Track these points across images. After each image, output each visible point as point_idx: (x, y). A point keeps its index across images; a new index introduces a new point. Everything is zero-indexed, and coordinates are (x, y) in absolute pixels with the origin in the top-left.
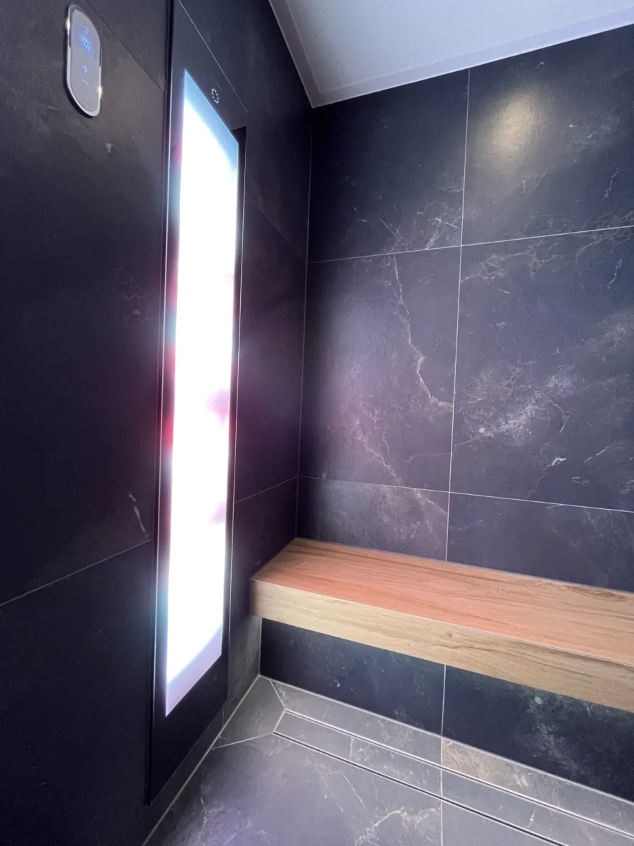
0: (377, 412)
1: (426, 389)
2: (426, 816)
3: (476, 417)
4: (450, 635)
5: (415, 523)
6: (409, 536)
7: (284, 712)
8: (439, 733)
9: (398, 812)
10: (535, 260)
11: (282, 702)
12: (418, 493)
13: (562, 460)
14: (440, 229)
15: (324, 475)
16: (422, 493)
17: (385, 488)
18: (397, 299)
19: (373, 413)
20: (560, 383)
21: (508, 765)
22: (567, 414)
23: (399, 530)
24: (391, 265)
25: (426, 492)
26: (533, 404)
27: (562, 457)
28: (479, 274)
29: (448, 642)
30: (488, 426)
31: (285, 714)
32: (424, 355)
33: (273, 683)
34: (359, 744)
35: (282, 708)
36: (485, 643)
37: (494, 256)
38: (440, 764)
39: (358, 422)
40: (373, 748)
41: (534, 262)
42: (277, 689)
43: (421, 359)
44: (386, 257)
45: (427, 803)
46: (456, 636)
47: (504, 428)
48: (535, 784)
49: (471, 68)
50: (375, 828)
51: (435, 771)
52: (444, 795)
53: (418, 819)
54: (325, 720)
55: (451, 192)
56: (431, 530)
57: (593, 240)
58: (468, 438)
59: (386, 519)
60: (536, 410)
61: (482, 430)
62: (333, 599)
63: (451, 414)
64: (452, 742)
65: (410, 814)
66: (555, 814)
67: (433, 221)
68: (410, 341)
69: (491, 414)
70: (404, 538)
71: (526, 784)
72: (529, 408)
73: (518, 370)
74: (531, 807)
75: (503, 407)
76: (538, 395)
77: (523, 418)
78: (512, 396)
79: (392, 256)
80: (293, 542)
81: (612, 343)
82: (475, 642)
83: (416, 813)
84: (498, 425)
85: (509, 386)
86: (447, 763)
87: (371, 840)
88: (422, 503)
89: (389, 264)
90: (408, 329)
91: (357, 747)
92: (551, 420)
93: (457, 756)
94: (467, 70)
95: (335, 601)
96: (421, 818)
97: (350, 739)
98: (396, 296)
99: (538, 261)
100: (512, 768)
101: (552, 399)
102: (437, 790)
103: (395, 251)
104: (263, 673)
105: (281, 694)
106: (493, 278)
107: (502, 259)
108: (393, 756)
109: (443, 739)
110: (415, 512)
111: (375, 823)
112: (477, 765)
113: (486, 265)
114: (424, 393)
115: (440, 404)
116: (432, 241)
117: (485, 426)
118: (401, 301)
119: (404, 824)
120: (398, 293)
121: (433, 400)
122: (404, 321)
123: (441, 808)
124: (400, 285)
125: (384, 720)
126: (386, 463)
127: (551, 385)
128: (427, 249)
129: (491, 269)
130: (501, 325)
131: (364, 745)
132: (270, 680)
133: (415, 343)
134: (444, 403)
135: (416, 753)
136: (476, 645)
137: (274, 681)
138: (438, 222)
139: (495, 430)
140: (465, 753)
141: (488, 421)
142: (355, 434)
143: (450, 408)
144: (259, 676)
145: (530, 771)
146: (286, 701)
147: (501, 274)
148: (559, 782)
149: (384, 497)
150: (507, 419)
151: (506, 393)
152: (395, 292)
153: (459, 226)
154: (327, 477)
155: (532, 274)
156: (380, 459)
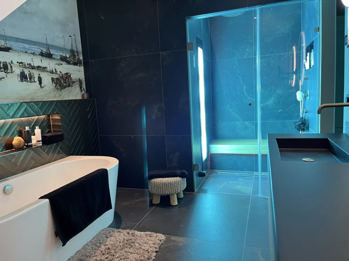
0: (234, 102)
1: (247, 95)
5: (246, 131)
6: (245, 134)
9: (246, 177)
10: (272, 61)
11: (218, 172)
12: (247, 123)
13: (281, 110)
14: (248, 52)
15: (220, 121)
17: (237, 122)
18: (237, 71)
19: (233, 103)
20: (280, 91)
22: (282, 99)
23: (242, 133)
24: (235, 62)
25: (249, 122)
26: (274, 97)
29: (254, 149)
39: (229, 106)
42: (216, 171)
43: (245, 87)
46: (255, 147)
47: (267, 103)
51: (253, 175)
55: (250, 42)
56: (251, 132)
57: (285, 56)
59: (239, 131)
60: (274, 99)
63: (254, 102)
64: (257, 172)
67: (246, 50)
68: (242, 83)
69: (264, 100)
70: (244, 135)
72: (273, 98)
73: (270, 89)
75: (267, 98)
76: (275, 95)
77: (271, 101)
78: (269, 96)
79: (235, 59)
85: (268, 93)
88: (248, 125)
90: (241, 79)
92: (278, 101)
101: (278, 95)
104: (211, 169)
106: (262, 65)
107: (264, 60)
108: (244, 174)
109: (255, 172)
110: (246, 128)
116: (246, 55)
117: (262, 104)
118: (239, 72)
121: (249, 98)
122: (240, 77)
124: (238, 67)
126: (238, 116)
127: (277, 92)
128: (245, 58)
129: (261, 63)
132: (213, 170)
134: (252, 99)
135: (248, 174)
139: (265, 104)
141: (263, 102)
142: (228, 109)
147: (264, 64)
149: (238, 125)
150: (268, 101)
151: (267, 94)
152: (237, 69)
153: (253, 51)
154: (221, 122)
155: (272, 64)
156: (236, 115)
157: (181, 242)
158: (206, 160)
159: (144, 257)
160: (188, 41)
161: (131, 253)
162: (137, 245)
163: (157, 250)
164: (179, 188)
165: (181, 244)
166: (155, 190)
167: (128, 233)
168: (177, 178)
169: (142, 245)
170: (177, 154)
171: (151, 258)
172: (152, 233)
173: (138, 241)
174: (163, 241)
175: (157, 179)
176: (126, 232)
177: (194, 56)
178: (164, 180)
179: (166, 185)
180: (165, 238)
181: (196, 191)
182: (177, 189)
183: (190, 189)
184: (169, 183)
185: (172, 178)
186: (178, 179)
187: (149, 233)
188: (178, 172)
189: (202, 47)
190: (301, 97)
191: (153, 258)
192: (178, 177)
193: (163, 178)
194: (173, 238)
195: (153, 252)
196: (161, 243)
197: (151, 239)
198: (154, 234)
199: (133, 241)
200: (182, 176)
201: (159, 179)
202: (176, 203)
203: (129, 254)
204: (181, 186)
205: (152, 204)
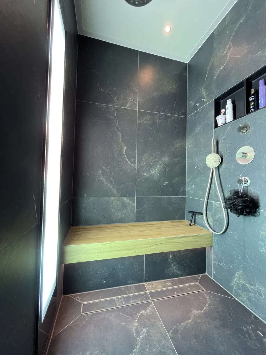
0: (109, 167)
2: (150, 308)
3: (143, 170)
4: (149, 243)
5: (124, 210)
6: (122, 216)
7: (82, 305)
8: (143, 282)
9: (141, 312)
10: (158, 120)
11: (79, 301)
12: (125, 199)
13: (167, 183)
14: (131, 102)
15: (85, 196)
17: (112, 198)
18: (116, 124)
19: (107, 168)
20: (166, 159)
21: (164, 281)
22: (168, 169)
23: (118, 214)
24: (114, 110)
25: (128, 198)
27: (167, 182)
28: (143, 121)
29: (149, 245)
30: (147, 173)
31: (83, 305)
32: (126, 146)
33: (71, 296)
34: (118, 299)
35: (81, 304)
36: (159, 242)
37: (147, 116)
38: (147, 291)
39: (101, 172)
40: (124, 298)
41: (158, 121)
42: (74, 297)
43: (125, 148)
44: (111, 107)
45: (148, 304)
46: (151, 242)
47: (152, 173)
48: (172, 283)
49: (140, 51)
50: (137, 322)
51: (146, 294)
52: (152, 299)
53: (148, 311)
54: (101, 298)
55: (134, 90)
56: (130, 212)
58: (141, 177)
59: (113, 210)
60: (160, 167)
61: (145, 174)
62: (105, 243)
63: (135, 169)
64: (147, 283)
65: (145, 311)
66: (179, 288)
67: (128, 98)
68: (121, 141)
69: (148, 168)
70: (120, 217)
71: (170, 284)
72: (158, 166)
73: (155, 154)
74: (174, 289)
75: (151, 166)
76: (160, 163)
78: (154, 163)
79: (114, 107)
80: (71, 228)
81: (177, 148)
82: (157, 242)
83: (146, 309)
84: (150, 172)
85: (152, 159)
86: (149, 290)
87: (137, 326)
88: (126, 202)
89: (112, 110)
90: (120, 137)
91: (119, 301)
92: (164, 171)
93: (151, 286)
94: (138, 51)
95: (106, 244)
96: (149, 310)
97: (114, 299)
98: (115, 123)
99: (159, 120)
100: (166, 282)
101: (164, 164)
102: (149, 299)
103: (115, 105)
104: (64, 294)
105: (77, 299)
106: (147, 123)
107: (150, 118)
108: (132, 297)
109: (145, 283)
110: (124, 206)
111: (136, 320)
112: (157, 286)
113: (145, 118)
114: (126, 160)
116: (128, 105)
117: (146, 173)
118: (117, 125)
119: (145, 315)
120: (116, 122)
121: (129, 163)
122: (119, 133)
123: (153, 303)
124: (117, 119)
125: (124, 287)
126: (113, 188)
127: (163, 160)
128: (126, 108)
129: (147, 120)
130: (150, 139)
131: (121, 299)
132: (69, 295)
133: (122, 142)
134: (133, 165)
135: (139, 292)
136: (157, 243)
137: (71, 295)
138: (130, 99)
139: (149, 174)
140: (152, 284)
141: (147, 171)
142: (99, 177)
143: (135, 167)
144: (63, 296)
145: (169, 280)
146: (81, 300)
147: (150, 122)
148: (177, 279)
149: (112, 202)
150: (152, 170)
151: (152, 162)
152: (115, 121)
153: (137, 103)
154: (87, 196)
155: (158, 124)
156: (110, 186)
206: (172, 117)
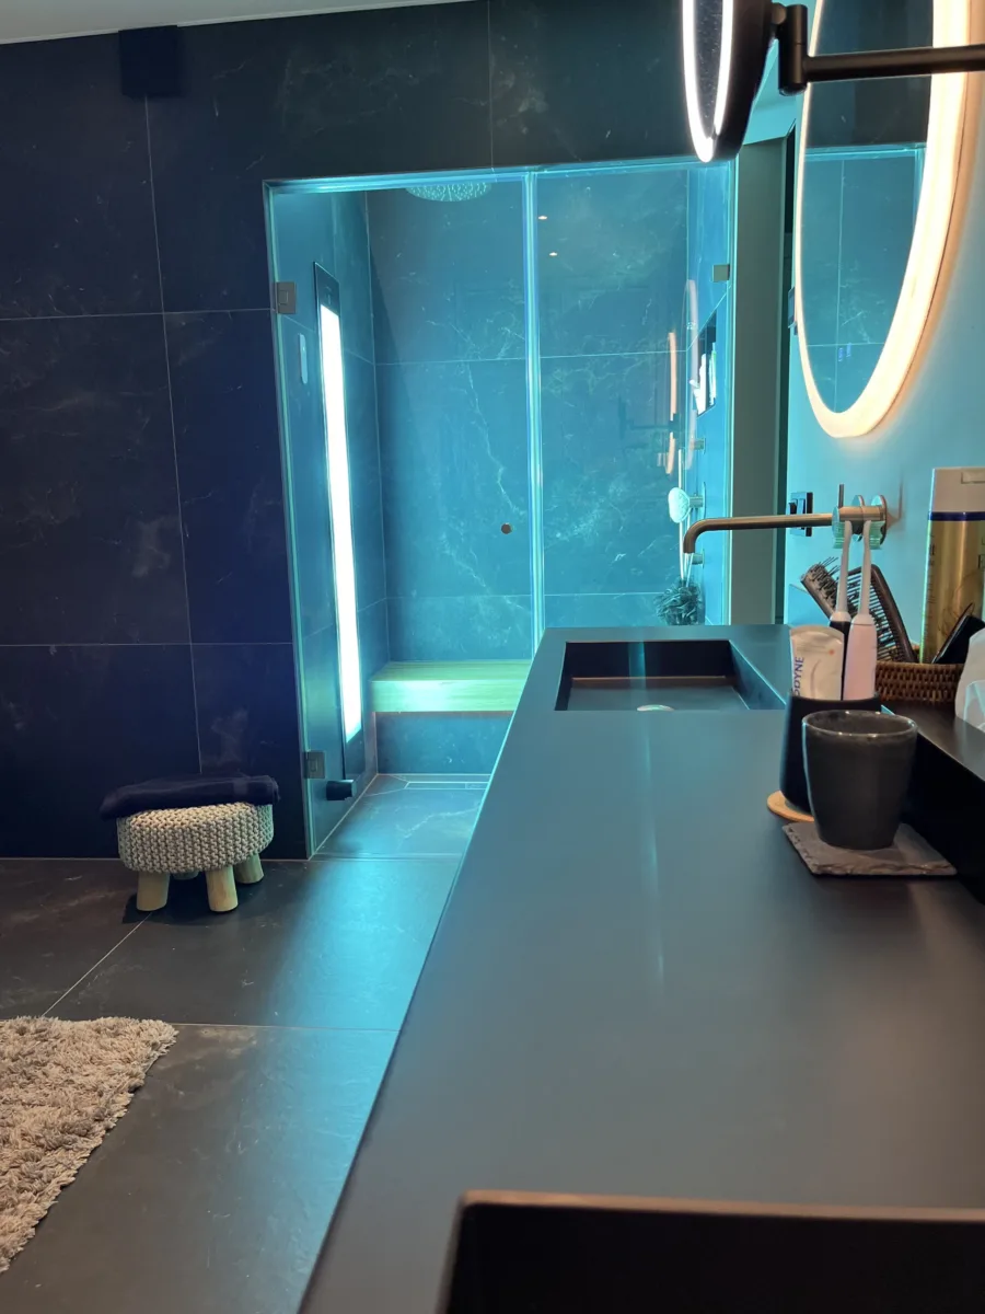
0: (462, 524)
3: (552, 523)
10: (592, 375)
11: (404, 780)
12: (507, 600)
15: (414, 593)
16: (513, 599)
19: (459, 525)
35: (407, 781)
43: (501, 470)
44: (460, 363)
59: (480, 629)
61: (559, 535)
68: (489, 452)
69: (565, 519)
72: (595, 511)
77: (591, 521)
79: (466, 363)
84: (572, 530)
107: (566, 374)
115: (522, 513)
116: (503, 350)
118: (478, 411)
121: (515, 509)
127: (611, 491)
128: (499, 359)
129: (557, 383)
130: (569, 436)
139: (569, 534)
147: (566, 388)
155: (591, 390)
156: (469, 571)
157: (237, 1043)
158: (359, 736)
159: (80, 1113)
160: (276, 276)
161: (29, 1104)
162: (55, 1071)
163: (136, 1081)
164: (242, 843)
165: (236, 1051)
166: (145, 858)
167: (22, 1032)
168: (233, 807)
169: (76, 1069)
170: (240, 715)
171: (110, 1114)
172: (123, 1020)
173: (60, 1058)
174: (167, 1048)
175: (153, 813)
176: (10, 1027)
177: (302, 337)
178: (180, 816)
179: (188, 833)
180: (176, 1033)
181: (313, 854)
182: (235, 847)
183: (289, 846)
184: (200, 827)
185: (214, 807)
186: (239, 809)
187: (111, 1021)
188: (240, 783)
189: (335, 308)
190: (684, 510)
191: (116, 1116)
192: (238, 804)
193: (179, 810)
194: (208, 1032)
195: (119, 1091)
196: (158, 1054)
197: (117, 1045)
198: (131, 1025)
199: (41, 1057)
200: (256, 798)
201: (160, 812)
202: (232, 902)
203: (19, 1107)
204: (249, 834)
205: (133, 913)
206: (637, 359)
